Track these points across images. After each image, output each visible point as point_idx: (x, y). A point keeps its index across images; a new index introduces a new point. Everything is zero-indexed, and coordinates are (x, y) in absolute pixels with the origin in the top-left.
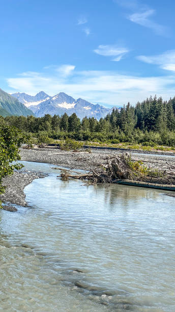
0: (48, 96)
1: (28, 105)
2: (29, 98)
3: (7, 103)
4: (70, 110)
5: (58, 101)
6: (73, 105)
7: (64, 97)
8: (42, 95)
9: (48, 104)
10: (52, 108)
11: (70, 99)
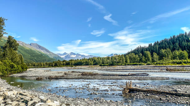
0: (67, 54)
1: (62, 57)
2: (61, 55)
3: (55, 57)
4: (75, 57)
5: (70, 55)
6: (76, 56)
7: (72, 53)
8: (65, 54)
9: (68, 56)
10: (69, 57)
11: (74, 54)
